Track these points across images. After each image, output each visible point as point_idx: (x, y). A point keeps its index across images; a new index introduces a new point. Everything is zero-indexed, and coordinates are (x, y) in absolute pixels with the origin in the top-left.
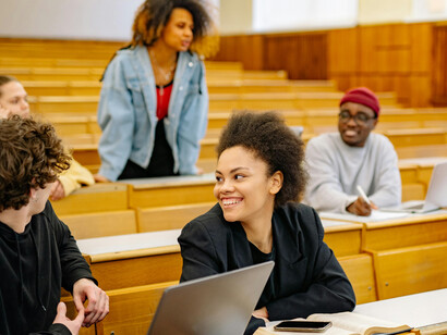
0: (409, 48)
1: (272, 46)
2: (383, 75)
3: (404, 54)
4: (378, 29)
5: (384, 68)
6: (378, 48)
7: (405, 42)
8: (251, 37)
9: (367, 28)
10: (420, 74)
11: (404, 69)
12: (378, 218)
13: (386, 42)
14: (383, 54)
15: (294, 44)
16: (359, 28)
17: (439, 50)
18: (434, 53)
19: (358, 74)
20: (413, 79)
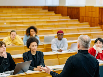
0: (95, 12)
1: (69, 9)
2: (90, 17)
3: (94, 13)
4: (89, 7)
5: (90, 16)
6: (89, 11)
7: (94, 11)
8: (65, 7)
9: (87, 7)
10: (97, 18)
11: (94, 16)
12: (63, 52)
13: (91, 10)
14: (90, 13)
15: (73, 9)
16: (86, 7)
17: (100, 13)
18: (99, 13)
19: (85, 17)
20: (96, 18)
